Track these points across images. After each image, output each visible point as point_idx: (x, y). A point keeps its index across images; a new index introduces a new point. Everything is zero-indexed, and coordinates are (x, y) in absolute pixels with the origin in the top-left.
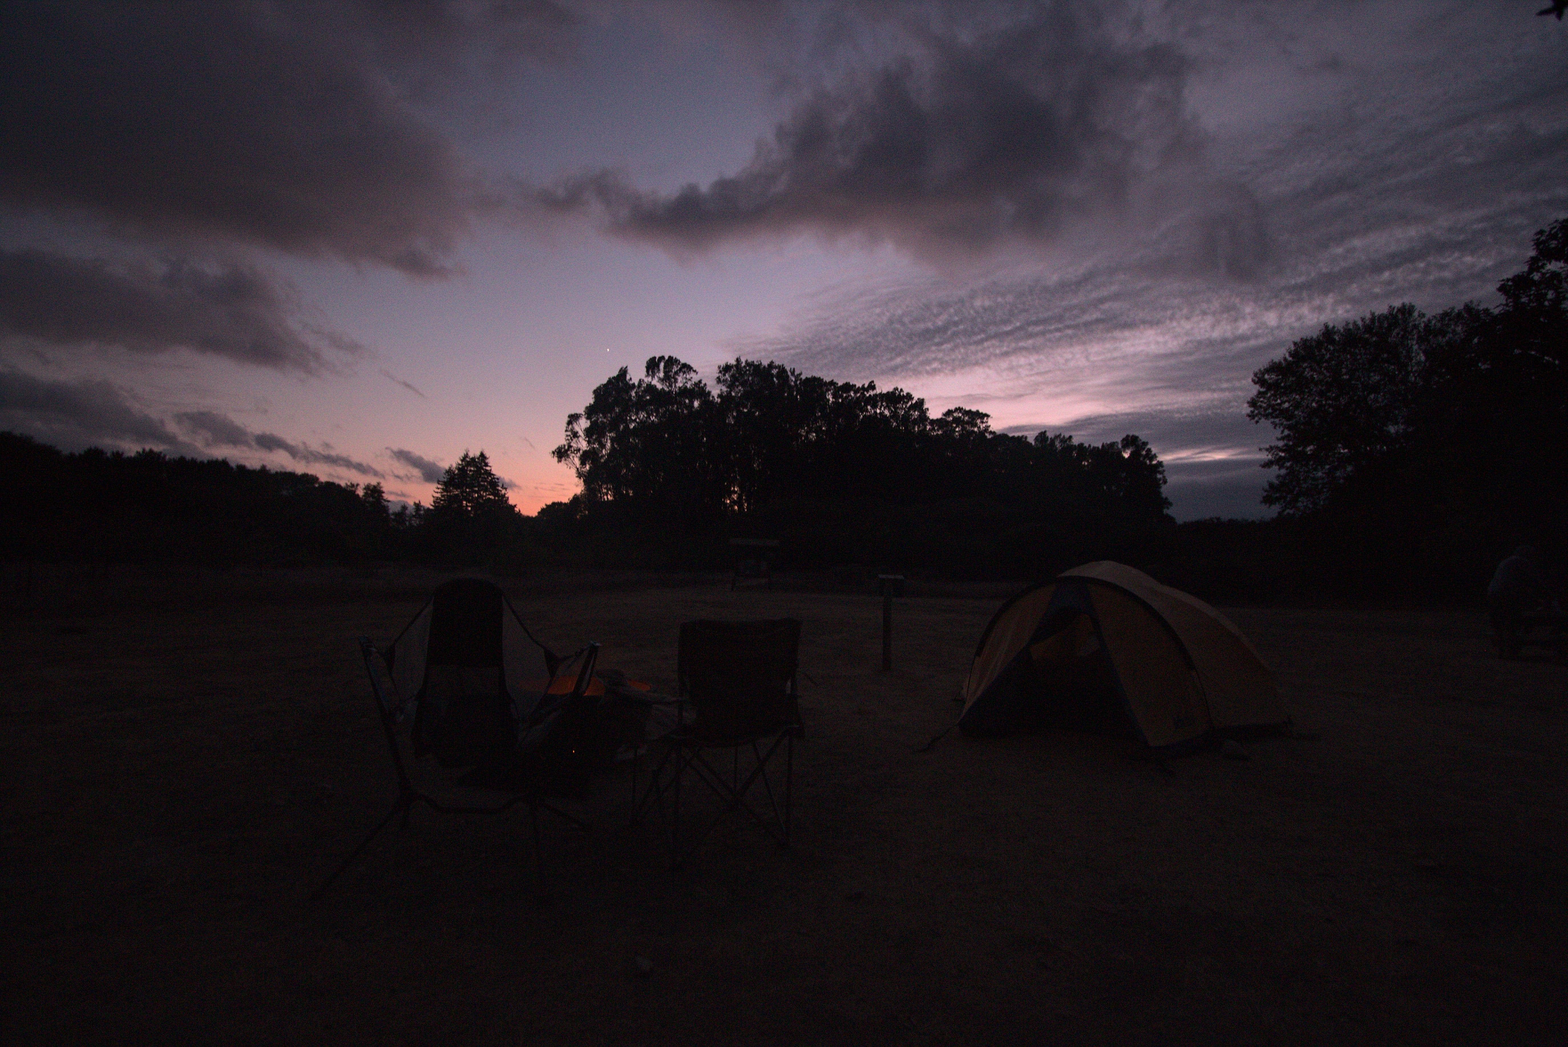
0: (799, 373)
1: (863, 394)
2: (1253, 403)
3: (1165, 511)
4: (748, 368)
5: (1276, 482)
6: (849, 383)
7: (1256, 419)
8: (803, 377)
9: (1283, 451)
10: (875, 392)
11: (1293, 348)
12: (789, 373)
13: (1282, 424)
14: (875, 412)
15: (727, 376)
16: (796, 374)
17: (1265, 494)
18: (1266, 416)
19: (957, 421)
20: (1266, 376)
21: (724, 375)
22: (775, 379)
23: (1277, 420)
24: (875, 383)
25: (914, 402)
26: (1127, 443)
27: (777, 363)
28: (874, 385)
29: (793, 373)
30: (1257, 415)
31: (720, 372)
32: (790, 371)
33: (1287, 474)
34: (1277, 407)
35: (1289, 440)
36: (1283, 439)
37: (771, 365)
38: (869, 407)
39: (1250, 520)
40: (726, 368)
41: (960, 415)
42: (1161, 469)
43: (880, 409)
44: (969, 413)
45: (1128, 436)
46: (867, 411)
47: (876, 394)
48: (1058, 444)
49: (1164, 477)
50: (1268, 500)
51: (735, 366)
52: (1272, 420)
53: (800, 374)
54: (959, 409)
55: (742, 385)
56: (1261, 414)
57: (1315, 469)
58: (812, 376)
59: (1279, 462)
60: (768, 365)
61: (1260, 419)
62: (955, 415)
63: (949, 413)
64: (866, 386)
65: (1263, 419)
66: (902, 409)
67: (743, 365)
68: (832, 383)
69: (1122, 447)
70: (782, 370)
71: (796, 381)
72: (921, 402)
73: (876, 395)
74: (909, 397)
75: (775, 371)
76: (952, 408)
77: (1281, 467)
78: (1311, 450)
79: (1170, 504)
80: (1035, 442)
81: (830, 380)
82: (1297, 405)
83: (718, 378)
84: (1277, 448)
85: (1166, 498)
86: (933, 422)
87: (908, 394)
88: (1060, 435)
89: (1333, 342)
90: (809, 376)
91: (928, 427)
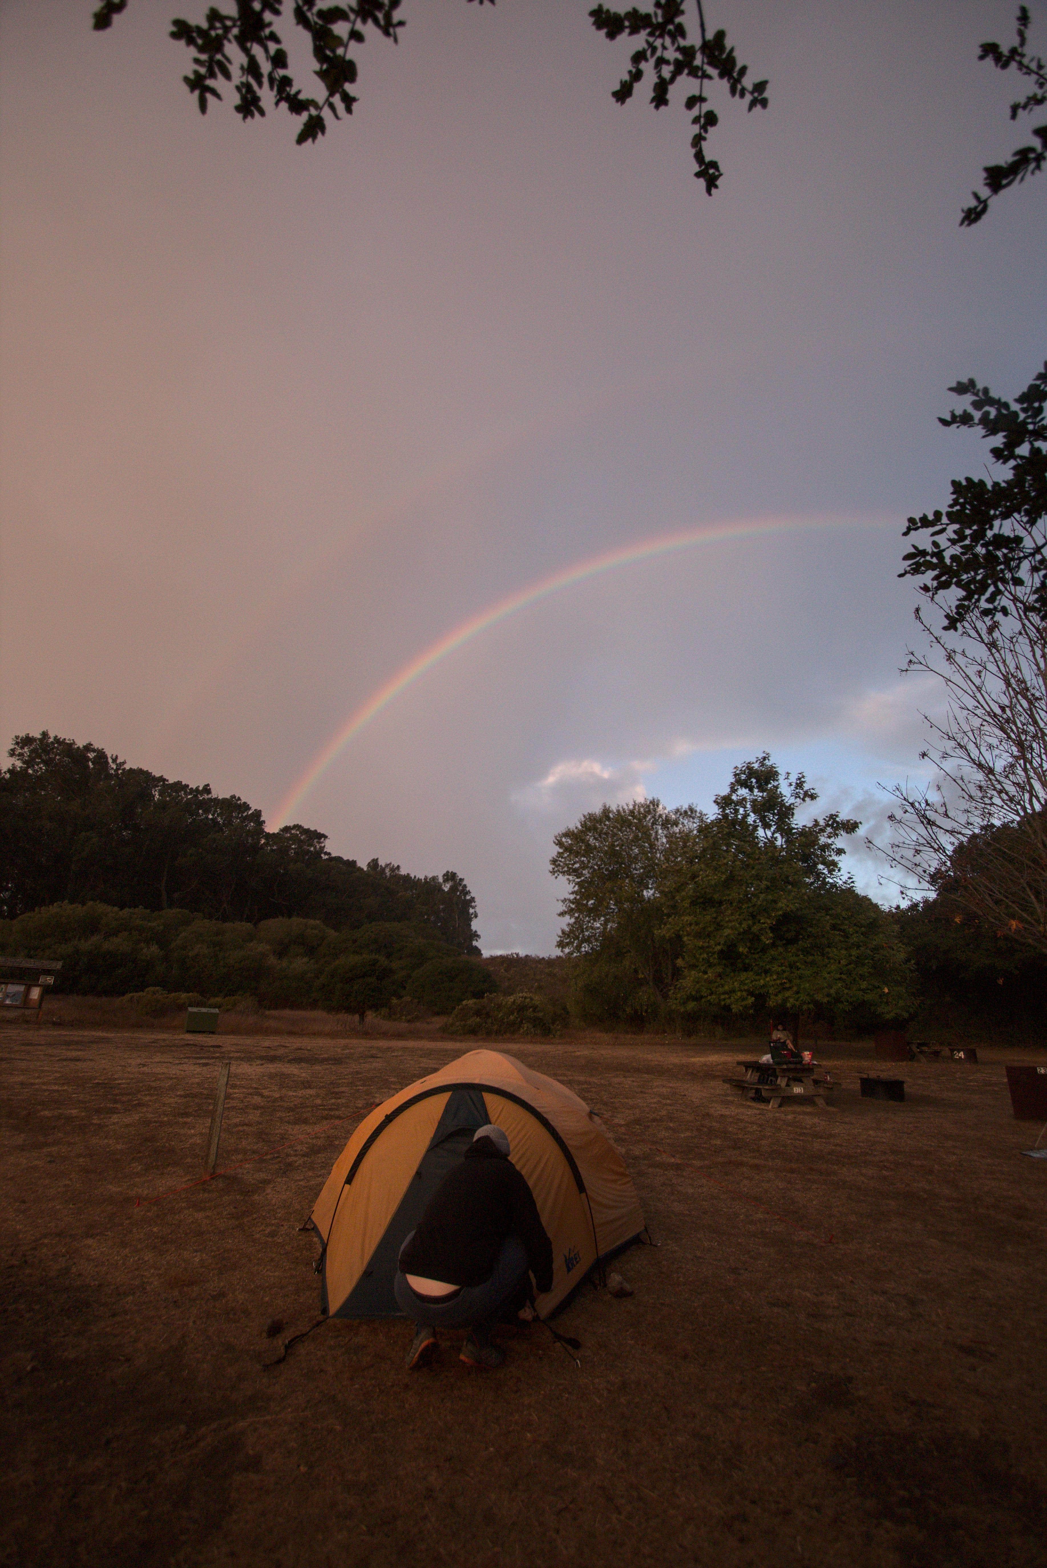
0: (122, 761)
1: (196, 796)
2: (554, 862)
3: (474, 943)
4: (56, 745)
5: (567, 929)
6: (181, 782)
7: (556, 875)
8: (127, 767)
9: (573, 903)
10: (210, 796)
11: (583, 819)
12: (110, 761)
13: (574, 881)
14: (207, 818)
15: (26, 749)
16: (118, 762)
17: (559, 939)
18: (563, 873)
19: (294, 838)
20: (564, 840)
21: (22, 748)
22: (90, 764)
23: (571, 878)
24: (211, 787)
25: (250, 812)
26: (447, 878)
27: (96, 746)
28: (210, 789)
29: (115, 760)
30: (556, 872)
31: (17, 743)
32: (112, 758)
33: (575, 923)
34: (570, 866)
35: (576, 894)
36: (573, 893)
37: (88, 748)
38: (200, 811)
39: (541, 957)
40: (27, 741)
41: (298, 833)
42: (473, 904)
43: (213, 815)
44: (307, 831)
45: (448, 872)
46: (198, 815)
47: (211, 798)
48: (387, 871)
49: (475, 912)
50: (561, 945)
51: (39, 739)
52: (568, 877)
53: (124, 763)
54: (297, 827)
55: (45, 763)
56: (559, 871)
57: (595, 920)
58: (138, 768)
59: (570, 912)
60: (84, 747)
61: (558, 875)
62: (293, 832)
63: (286, 829)
64: (201, 788)
65: (561, 875)
66: (237, 818)
67: (51, 740)
68: (162, 779)
69: (444, 881)
70: (101, 756)
71: (117, 769)
72: (258, 814)
73: (211, 800)
74: (246, 807)
75: (91, 755)
76: (291, 824)
77: (571, 917)
78: (592, 904)
79: (478, 936)
80: (368, 868)
81: (160, 775)
82: (584, 866)
83: (13, 750)
84: (570, 900)
85: (476, 932)
86: (268, 836)
87: (245, 803)
88: (391, 864)
89: (609, 819)
90: (135, 767)
91: (263, 841)
